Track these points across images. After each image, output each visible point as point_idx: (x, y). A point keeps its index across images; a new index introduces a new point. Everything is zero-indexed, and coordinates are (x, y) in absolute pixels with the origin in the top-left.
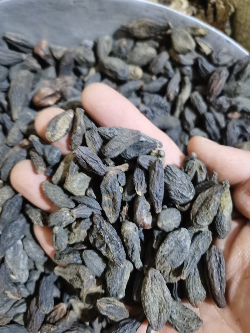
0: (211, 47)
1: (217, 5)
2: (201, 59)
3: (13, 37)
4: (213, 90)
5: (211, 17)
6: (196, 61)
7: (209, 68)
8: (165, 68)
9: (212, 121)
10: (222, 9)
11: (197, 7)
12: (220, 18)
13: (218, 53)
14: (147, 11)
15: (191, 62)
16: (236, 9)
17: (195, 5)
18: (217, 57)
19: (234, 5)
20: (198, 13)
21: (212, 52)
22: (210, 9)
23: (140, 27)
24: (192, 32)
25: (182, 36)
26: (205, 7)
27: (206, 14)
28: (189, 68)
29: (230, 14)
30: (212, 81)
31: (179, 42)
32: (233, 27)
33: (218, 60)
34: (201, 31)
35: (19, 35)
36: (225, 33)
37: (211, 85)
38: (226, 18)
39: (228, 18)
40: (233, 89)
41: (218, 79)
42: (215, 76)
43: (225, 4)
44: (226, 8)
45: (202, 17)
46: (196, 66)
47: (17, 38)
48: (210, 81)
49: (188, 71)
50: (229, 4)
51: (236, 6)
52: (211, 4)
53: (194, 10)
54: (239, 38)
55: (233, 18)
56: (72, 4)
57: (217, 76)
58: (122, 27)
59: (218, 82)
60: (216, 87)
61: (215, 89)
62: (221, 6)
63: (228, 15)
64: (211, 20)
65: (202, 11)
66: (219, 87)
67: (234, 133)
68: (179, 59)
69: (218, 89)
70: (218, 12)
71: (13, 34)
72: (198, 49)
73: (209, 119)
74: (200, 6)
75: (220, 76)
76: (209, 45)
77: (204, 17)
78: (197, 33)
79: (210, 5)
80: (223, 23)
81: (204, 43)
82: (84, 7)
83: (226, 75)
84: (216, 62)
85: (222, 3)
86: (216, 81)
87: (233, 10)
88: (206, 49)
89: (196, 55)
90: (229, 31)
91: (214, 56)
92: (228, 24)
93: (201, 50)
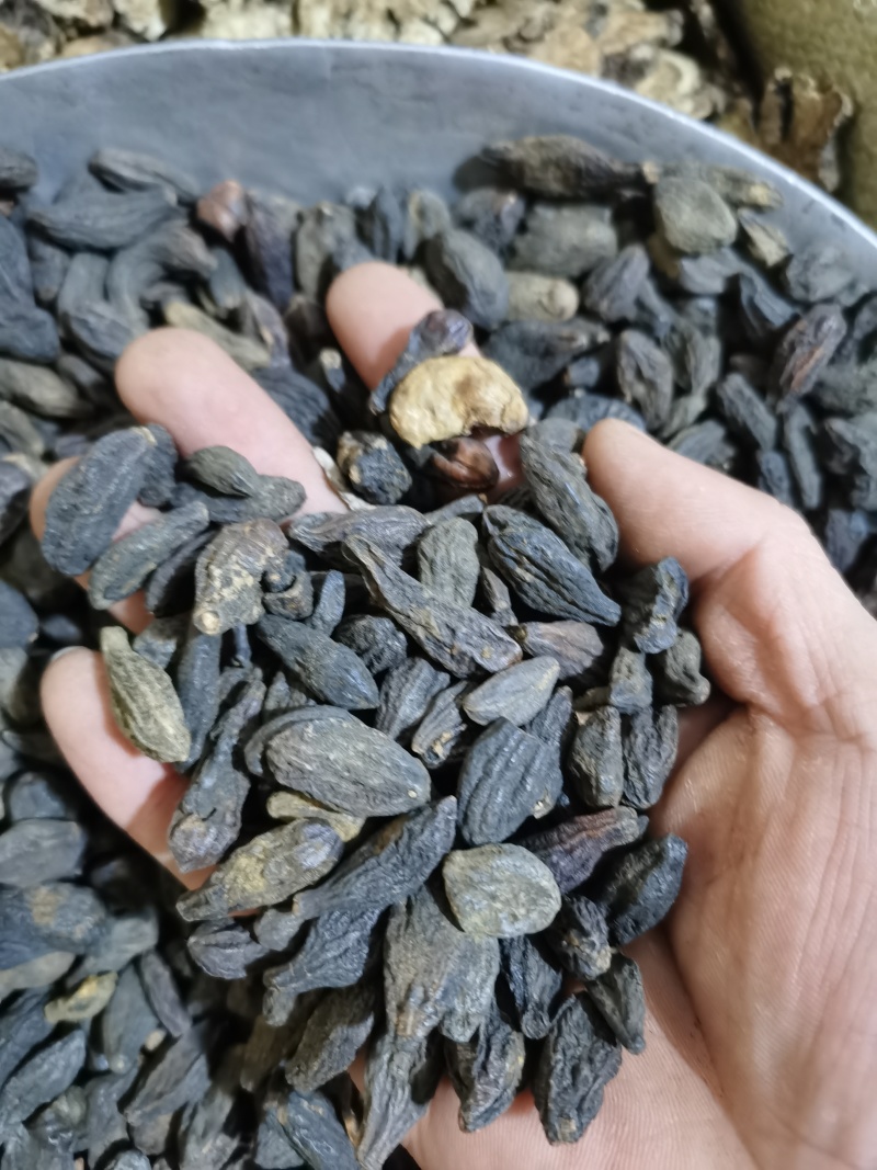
0: (785, 242)
1: (796, 90)
2: (751, 281)
3: (126, 164)
4: (791, 378)
5: (774, 125)
6: (733, 283)
7: (776, 310)
8: (640, 304)
9: (780, 479)
10: (812, 101)
11: (727, 89)
12: (803, 132)
13: (806, 266)
14: (574, 108)
15: (717, 286)
16: (858, 108)
17: (720, 79)
18: (802, 280)
19: (853, 95)
20: (731, 108)
21: (788, 259)
22: (772, 99)
23: (546, 164)
24: (727, 189)
25: (693, 198)
26: (757, 94)
27: (757, 116)
28: (708, 304)
29: (837, 122)
30: (792, 348)
31: (682, 218)
32: (845, 161)
33: (806, 287)
34: (759, 193)
35: (146, 160)
36: (818, 183)
37: (787, 359)
38: (826, 136)
39: (830, 134)
40: (855, 385)
41: (810, 343)
42: (802, 333)
43: (823, 88)
44: (825, 102)
45: (745, 122)
46: (730, 299)
47: (138, 168)
48: (786, 345)
49: (706, 313)
50: (836, 88)
51: (861, 98)
52: (777, 82)
53: (718, 96)
54: (865, 201)
55: (847, 135)
56: (328, 74)
57: (810, 331)
58: (487, 152)
59: (811, 354)
60: (801, 367)
61: (799, 376)
62: (808, 93)
63: (832, 125)
64: (774, 136)
65: (746, 105)
66: (813, 369)
67: (848, 530)
68: (681, 272)
69: (808, 377)
70: (798, 113)
71: (126, 156)
72: (743, 244)
73: (770, 471)
74: (737, 88)
75: (820, 335)
76: (780, 234)
77: (750, 122)
78: (742, 196)
79: (771, 87)
80: (816, 148)
81: (764, 229)
82: (368, 86)
83: (838, 331)
84: (798, 293)
85: (812, 83)
86: (806, 349)
87: (848, 109)
88: (770, 248)
89: (734, 264)
90: (831, 177)
91: (792, 273)
92: (828, 154)
93: (753, 251)
